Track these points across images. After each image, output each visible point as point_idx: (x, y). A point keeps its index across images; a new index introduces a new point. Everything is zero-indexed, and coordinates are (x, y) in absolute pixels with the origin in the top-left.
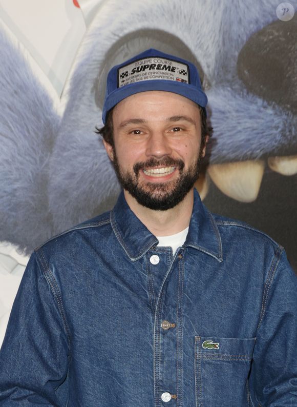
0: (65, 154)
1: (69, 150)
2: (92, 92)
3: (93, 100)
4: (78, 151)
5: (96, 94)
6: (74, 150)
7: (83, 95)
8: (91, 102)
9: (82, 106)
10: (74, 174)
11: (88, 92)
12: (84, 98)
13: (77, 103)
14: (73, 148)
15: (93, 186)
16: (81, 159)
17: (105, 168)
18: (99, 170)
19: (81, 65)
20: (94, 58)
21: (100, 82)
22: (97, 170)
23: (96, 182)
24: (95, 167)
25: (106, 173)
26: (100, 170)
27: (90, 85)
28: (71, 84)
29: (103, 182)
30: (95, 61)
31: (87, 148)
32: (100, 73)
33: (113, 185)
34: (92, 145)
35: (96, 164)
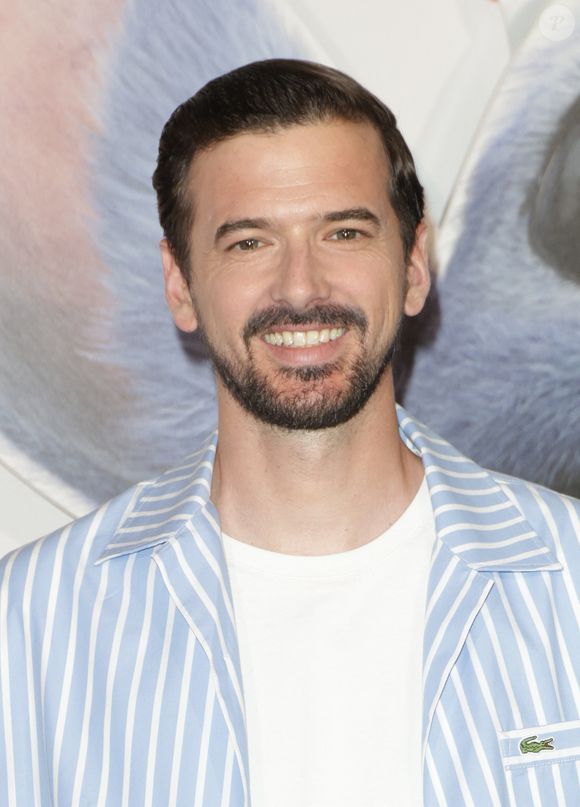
0: (446, 372)
1: (455, 362)
2: (521, 214)
3: (524, 235)
4: (479, 365)
5: (530, 222)
6: (468, 362)
7: (499, 222)
8: (518, 240)
9: (495, 251)
10: (467, 424)
11: (511, 215)
12: (501, 230)
13: (481, 240)
14: (466, 356)
15: (513, 458)
16: (485, 385)
17: (547, 413)
18: (530, 417)
19: (498, 144)
20: (531, 128)
21: (542, 189)
22: (525, 415)
23: (522, 446)
24: (521, 409)
25: (548, 425)
26: (532, 418)
27: (516, 196)
28: (468, 191)
29: (539, 447)
30: (532, 134)
31: (503, 359)
32: (544, 168)
33: (564, 457)
34: (514, 351)
35: (523, 402)
